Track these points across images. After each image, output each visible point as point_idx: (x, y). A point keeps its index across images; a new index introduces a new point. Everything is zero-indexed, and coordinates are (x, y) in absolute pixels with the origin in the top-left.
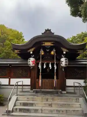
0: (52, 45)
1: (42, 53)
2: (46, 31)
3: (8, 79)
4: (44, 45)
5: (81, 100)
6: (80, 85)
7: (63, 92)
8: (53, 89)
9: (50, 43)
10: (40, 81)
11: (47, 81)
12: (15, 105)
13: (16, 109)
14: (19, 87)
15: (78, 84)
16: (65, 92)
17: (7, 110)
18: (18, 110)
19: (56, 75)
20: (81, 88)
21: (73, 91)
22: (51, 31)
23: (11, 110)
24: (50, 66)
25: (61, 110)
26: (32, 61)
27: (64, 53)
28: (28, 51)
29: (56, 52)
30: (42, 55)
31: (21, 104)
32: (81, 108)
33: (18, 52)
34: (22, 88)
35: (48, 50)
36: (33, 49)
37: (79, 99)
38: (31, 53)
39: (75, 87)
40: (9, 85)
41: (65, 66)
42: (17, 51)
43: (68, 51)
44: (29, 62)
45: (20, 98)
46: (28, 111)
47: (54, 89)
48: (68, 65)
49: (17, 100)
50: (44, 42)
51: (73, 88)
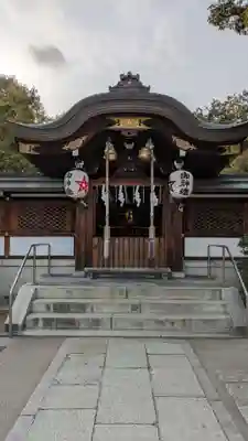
0: (143, 127)
1: (110, 153)
2: (124, 79)
4: (116, 127)
5: (228, 293)
6: (227, 255)
7: (176, 275)
8: (144, 266)
9: (137, 122)
10: (107, 242)
11: (126, 242)
12: (30, 312)
13: (36, 320)
14: (38, 262)
15: (221, 249)
16: (182, 275)
17: (7, 322)
18: (41, 324)
19: (155, 225)
20: (228, 263)
21: (204, 272)
22: (141, 80)
23: (20, 323)
24: (137, 197)
25: (167, 320)
26: (78, 182)
27: (182, 153)
28: (66, 148)
29: (156, 151)
30: (111, 162)
31: (48, 307)
32: (225, 313)
33: (32, 152)
34: (50, 266)
35: (129, 147)
36: (80, 142)
37: (220, 291)
38: (75, 153)
39: (213, 259)
40: (7, 256)
41: (182, 196)
42: (28, 146)
43: (193, 147)
44: (69, 183)
45: (45, 291)
46: (71, 324)
47: (149, 266)
48: (193, 193)
49: (35, 297)
50: (116, 119)
51: (205, 264)
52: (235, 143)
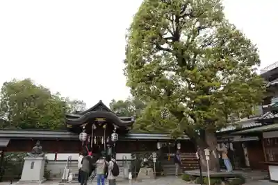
1: (94, 127)
3: (54, 155)
4: (97, 120)
5: (126, 170)
6: (127, 159)
9: (103, 119)
20: (128, 162)
27: (115, 129)
28: (81, 126)
30: (94, 130)
35: (100, 125)
36: (85, 124)
38: (84, 128)
41: (115, 141)
42: (69, 125)
43: (118, 127)
48: (118, 140)
51: (122, 162)
52: (129, 126)
